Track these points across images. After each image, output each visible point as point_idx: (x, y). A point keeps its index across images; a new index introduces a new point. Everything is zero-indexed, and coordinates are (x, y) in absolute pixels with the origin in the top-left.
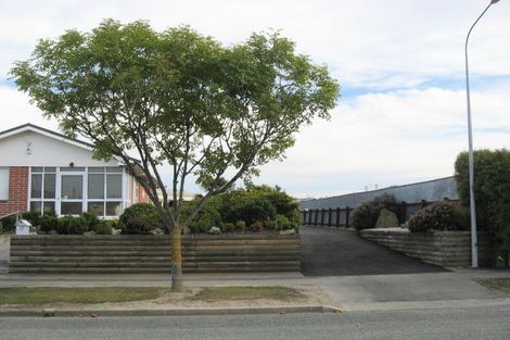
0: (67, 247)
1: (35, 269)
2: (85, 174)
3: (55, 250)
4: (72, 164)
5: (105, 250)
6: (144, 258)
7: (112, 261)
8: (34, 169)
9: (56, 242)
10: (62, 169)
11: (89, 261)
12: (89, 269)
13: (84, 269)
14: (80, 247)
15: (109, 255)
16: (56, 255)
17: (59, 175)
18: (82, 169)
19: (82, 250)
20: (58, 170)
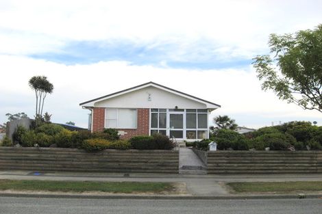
0: (242, 158)
1: (223, 171)
2: (184, 113)
3: (235, 160)
4: (176, 107)
5: (265, 160)
6: (287, 165)
7: (268, 166)
8: (152, 110)
9: (235, 155)
10: (170, 110)
11: (254, 166)
12: (255, 171)
13: (253, 171)
14: (250, 158)
15: (266, 163)
16: (235, 163)
17: (168, 114)
18: (183, 110)
19: (251, 160)
20: (168, 110)
